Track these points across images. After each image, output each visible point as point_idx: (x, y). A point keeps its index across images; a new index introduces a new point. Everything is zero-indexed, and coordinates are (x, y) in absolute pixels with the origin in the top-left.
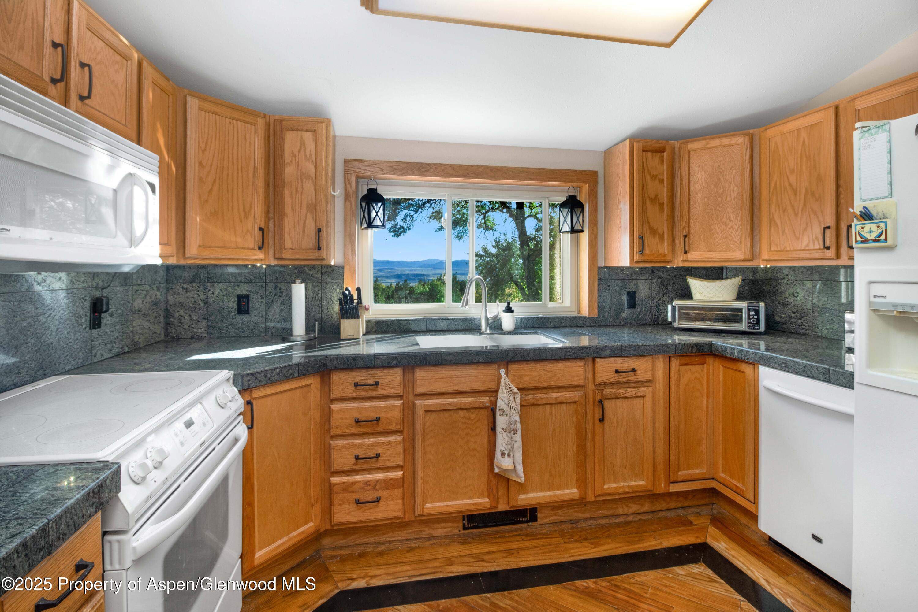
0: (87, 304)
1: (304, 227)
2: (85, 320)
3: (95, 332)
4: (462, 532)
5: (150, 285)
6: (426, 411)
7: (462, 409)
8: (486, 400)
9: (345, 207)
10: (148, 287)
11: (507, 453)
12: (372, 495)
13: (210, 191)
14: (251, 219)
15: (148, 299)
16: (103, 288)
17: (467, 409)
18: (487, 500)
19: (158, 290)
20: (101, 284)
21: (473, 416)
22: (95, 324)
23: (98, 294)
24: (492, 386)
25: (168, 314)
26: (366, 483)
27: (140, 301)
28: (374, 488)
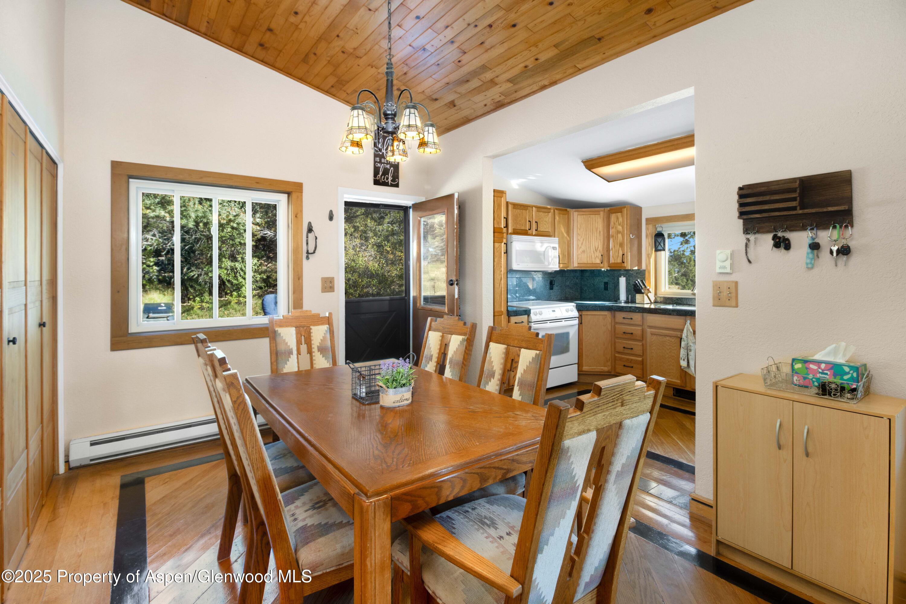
0: (549, 282)
1: (618, 253)
2: (548, 287)
3: (551, 291)
4: (673, 397)
5: (573, 277)
6: (652, 334)
7: (668, 336)
8: (678, 334)
9: (646, 241)
10: (572, 278)
11: (683, 358)
12: (631, 365)
13: (582, 244)
14: (598, 251)
15: (572, 282)
16: (554, 277)
17: (670, 336)
18: (679, 381)
19: (577, 279)
20: (553, 276)
21: (673, 340)
22: (551, 288)
23: (552, 279)
24: (681, 327)
25: (581, 289)
26: (628, 359)
27: (569, 282)
28: (631, 362)
